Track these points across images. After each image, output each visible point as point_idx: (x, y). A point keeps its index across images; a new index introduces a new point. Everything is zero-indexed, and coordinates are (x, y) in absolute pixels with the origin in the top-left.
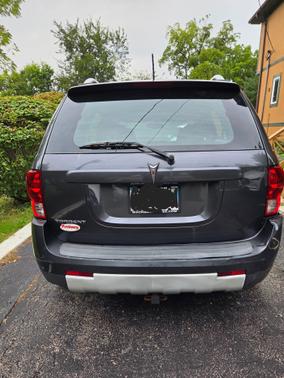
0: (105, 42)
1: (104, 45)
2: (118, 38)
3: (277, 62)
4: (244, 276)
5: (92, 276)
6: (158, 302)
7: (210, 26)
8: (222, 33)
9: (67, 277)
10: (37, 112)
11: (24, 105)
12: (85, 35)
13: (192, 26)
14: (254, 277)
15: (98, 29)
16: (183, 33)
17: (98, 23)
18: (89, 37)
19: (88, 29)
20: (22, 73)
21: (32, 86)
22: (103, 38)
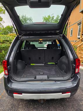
0: (27, 20)
1: (27, 21)
2: (30, 19)
3: (72, 25)
4: (70, 93)
5: (22, 94)
6: (43, 102)
7: (54, 16)
8: (56, 18)
9: (14, 94)
10: (8, 39)
11: (5, 37)
12: (22, 19)
13: (49, 16)
14: (73, 93)
15: (25, 17)
16: (47, 18)
17: (25, 16)
18: (23, 19)
19: (22, 17)
20: (6, 28)
21: (8, 31)
22: (26, 19)
